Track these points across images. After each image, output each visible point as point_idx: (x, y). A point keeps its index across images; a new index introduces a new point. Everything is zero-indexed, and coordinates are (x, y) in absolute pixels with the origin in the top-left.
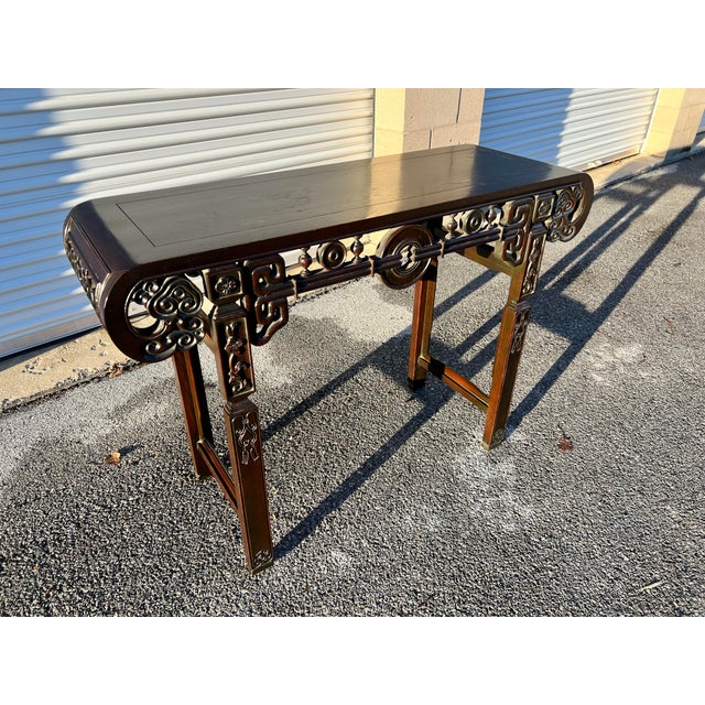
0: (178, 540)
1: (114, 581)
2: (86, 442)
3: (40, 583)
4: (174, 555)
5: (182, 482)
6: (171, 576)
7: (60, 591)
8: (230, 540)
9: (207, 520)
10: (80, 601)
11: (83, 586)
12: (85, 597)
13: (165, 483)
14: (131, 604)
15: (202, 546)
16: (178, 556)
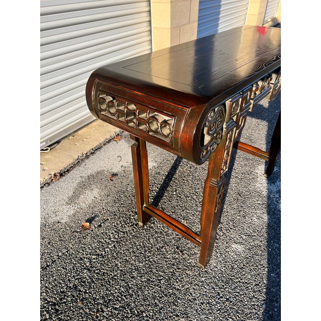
0: (151, 262)
1: (131, 296)
2: (63, 221)
3: (87, 311)
4: (154, 270)
5: (133, 230)
6: (160, 282)
7: (103, 311)
8: (179, 254)
9: (160, 247)
10: (118, 314)
11: (115, 304)
12: (120, 310)
13: (124, 233)
14: (149, 305)
15: (166, 262)
16: (157, 271)
